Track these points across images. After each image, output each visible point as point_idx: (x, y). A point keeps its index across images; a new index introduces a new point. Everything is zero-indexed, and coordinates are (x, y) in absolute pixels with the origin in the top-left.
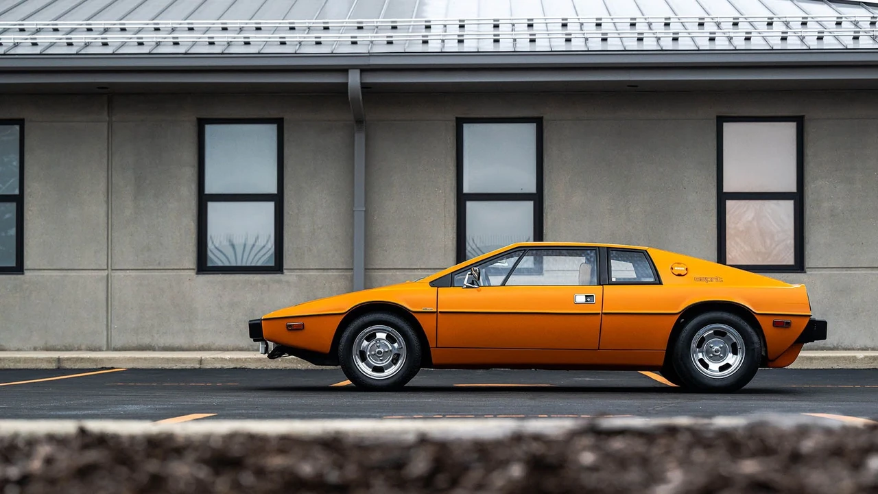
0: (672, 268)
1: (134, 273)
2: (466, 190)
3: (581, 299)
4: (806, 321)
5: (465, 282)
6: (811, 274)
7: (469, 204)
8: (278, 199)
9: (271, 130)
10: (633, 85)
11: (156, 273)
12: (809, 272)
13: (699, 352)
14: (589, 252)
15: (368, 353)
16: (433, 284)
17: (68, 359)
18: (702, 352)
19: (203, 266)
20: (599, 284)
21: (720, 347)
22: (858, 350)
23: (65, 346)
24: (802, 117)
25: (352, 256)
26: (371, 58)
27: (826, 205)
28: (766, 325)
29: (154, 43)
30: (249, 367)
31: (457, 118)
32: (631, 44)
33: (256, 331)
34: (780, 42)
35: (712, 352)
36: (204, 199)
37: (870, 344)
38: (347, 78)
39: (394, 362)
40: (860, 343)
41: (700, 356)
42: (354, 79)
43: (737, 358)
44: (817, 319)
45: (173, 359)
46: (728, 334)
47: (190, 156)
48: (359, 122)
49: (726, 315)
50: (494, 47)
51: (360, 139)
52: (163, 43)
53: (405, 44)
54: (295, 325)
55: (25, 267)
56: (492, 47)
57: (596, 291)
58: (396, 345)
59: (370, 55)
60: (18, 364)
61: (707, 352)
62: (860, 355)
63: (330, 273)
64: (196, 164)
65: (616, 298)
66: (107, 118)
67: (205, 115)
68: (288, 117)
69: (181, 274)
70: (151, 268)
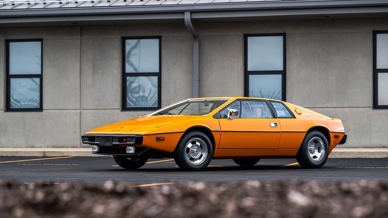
0: (295, 111)
1: (92, 111)
2: (249, 69)
7: (251, 77)
8: (159, 75)
9: (156, 42)
10: (327, 16)
11: (103, 111)
17: (49, 152)
19: (125, 107)
23: (61, 146)
26: (195, 6)
29: (98, 2)
31: (244, 34)
36: (125, 75)
38: (184, 17)
42: (187, 17)
47: (117, 55)
48: (195, 37)
51: (196, 45)
54: (161, 138)
55: (43, 108)
60: (26, 154)
64: (121, 59)
66: (80, 38)
67: (125, 35)
68: (163, 35)
69: (114, 111)
70: (100, 108)
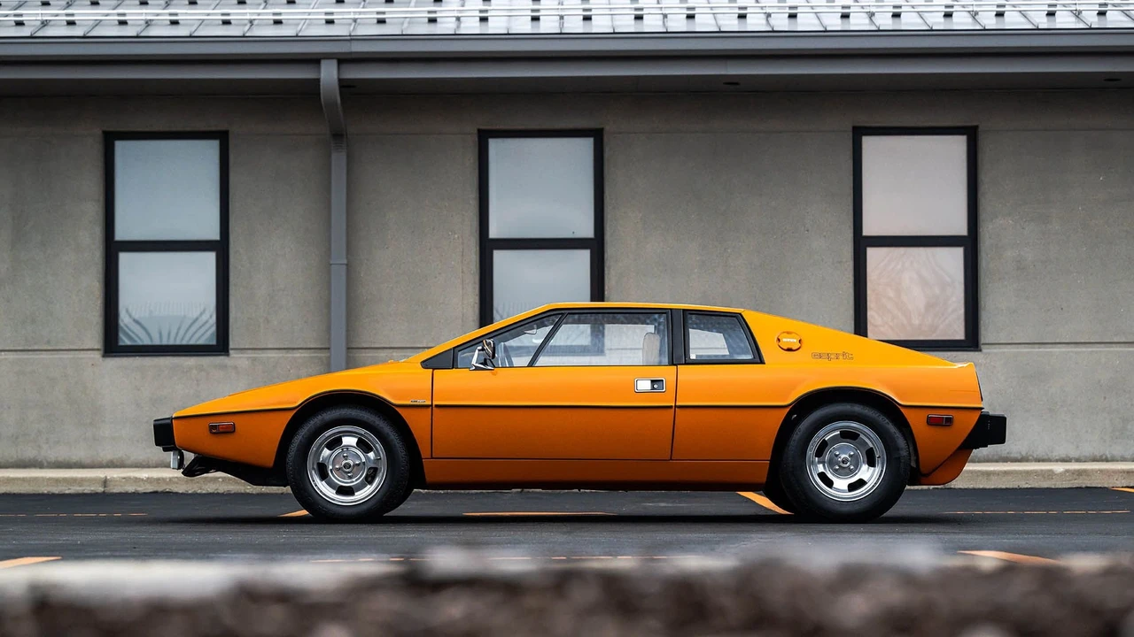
0: (779, 340)
1: (11, 356)
3: (645, 385)
4: (975, 417)
5: (474, 362)
6: (989, 354)
7: (499, 256)
8: (221, 248)
9: (211, 148)
10: (732, 82)
11: (44, 356)
12: (985, 350)
13: (819, 462)
14: (656, 316)
15: (331, 467)
16: (426, 364)
18: (823, 463)
19: (112, 345)
20: (672, 363)
21: (850, 456)
22: (1057, 461)
24: (976, 128)
25: (329, 329)
26: (354, 43)
27: (1009, 254)
28: (916, 421)
29: (39, 23)
30: (175, 490)
31: (479, 131)
32: (727, 22)
33: (164, 434)
34: (942, 20)
35: (838, 463)
36: (113, 249)
37: (1073, 453)
38: (319, 72)
39: (369, 479)
40: (1061, 451)
41: (821, 468)
42: (329, 74)
43: (874, 471)
44: (991, 413)
45: (65, 480)
46: (862, 436)
47: (94, 186)
48: (338, 136)
49: (857, 408)
50: (532, 27)
51: (339, 161)
52: (52, 23)
53: (402, 24)
54: (221, 426)
56: (530, 27)
57: (667, 373)
58: (371, 455)
59: (352, 39)
61: (831, 463)
62: (1059, 468)
63: (297, 354)
64: (102, 198)
65: (697, 385)
67: (114, 127)
68: (235, 130)
69: (80, 356)
70: (36, 348)
